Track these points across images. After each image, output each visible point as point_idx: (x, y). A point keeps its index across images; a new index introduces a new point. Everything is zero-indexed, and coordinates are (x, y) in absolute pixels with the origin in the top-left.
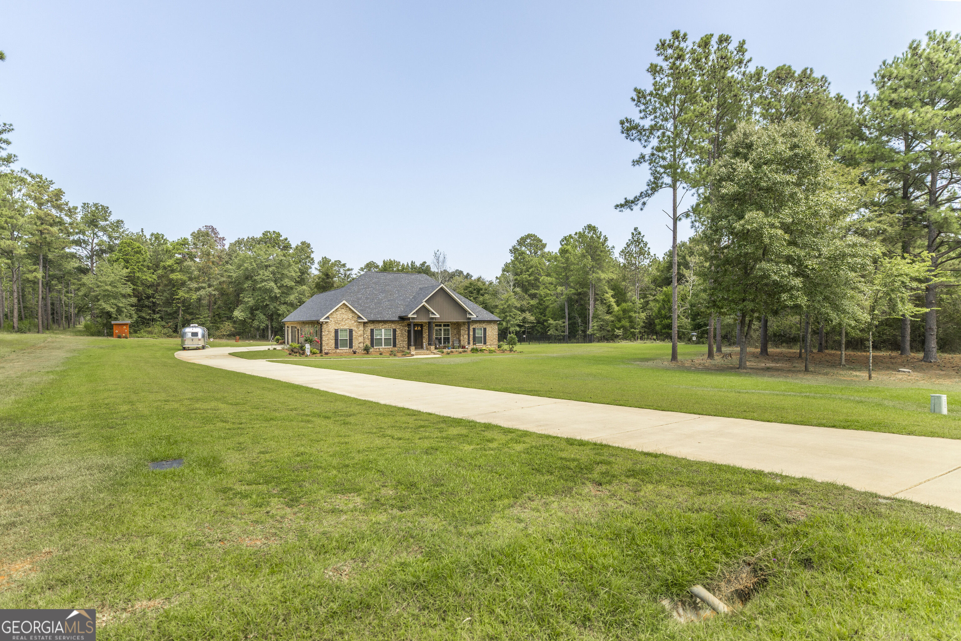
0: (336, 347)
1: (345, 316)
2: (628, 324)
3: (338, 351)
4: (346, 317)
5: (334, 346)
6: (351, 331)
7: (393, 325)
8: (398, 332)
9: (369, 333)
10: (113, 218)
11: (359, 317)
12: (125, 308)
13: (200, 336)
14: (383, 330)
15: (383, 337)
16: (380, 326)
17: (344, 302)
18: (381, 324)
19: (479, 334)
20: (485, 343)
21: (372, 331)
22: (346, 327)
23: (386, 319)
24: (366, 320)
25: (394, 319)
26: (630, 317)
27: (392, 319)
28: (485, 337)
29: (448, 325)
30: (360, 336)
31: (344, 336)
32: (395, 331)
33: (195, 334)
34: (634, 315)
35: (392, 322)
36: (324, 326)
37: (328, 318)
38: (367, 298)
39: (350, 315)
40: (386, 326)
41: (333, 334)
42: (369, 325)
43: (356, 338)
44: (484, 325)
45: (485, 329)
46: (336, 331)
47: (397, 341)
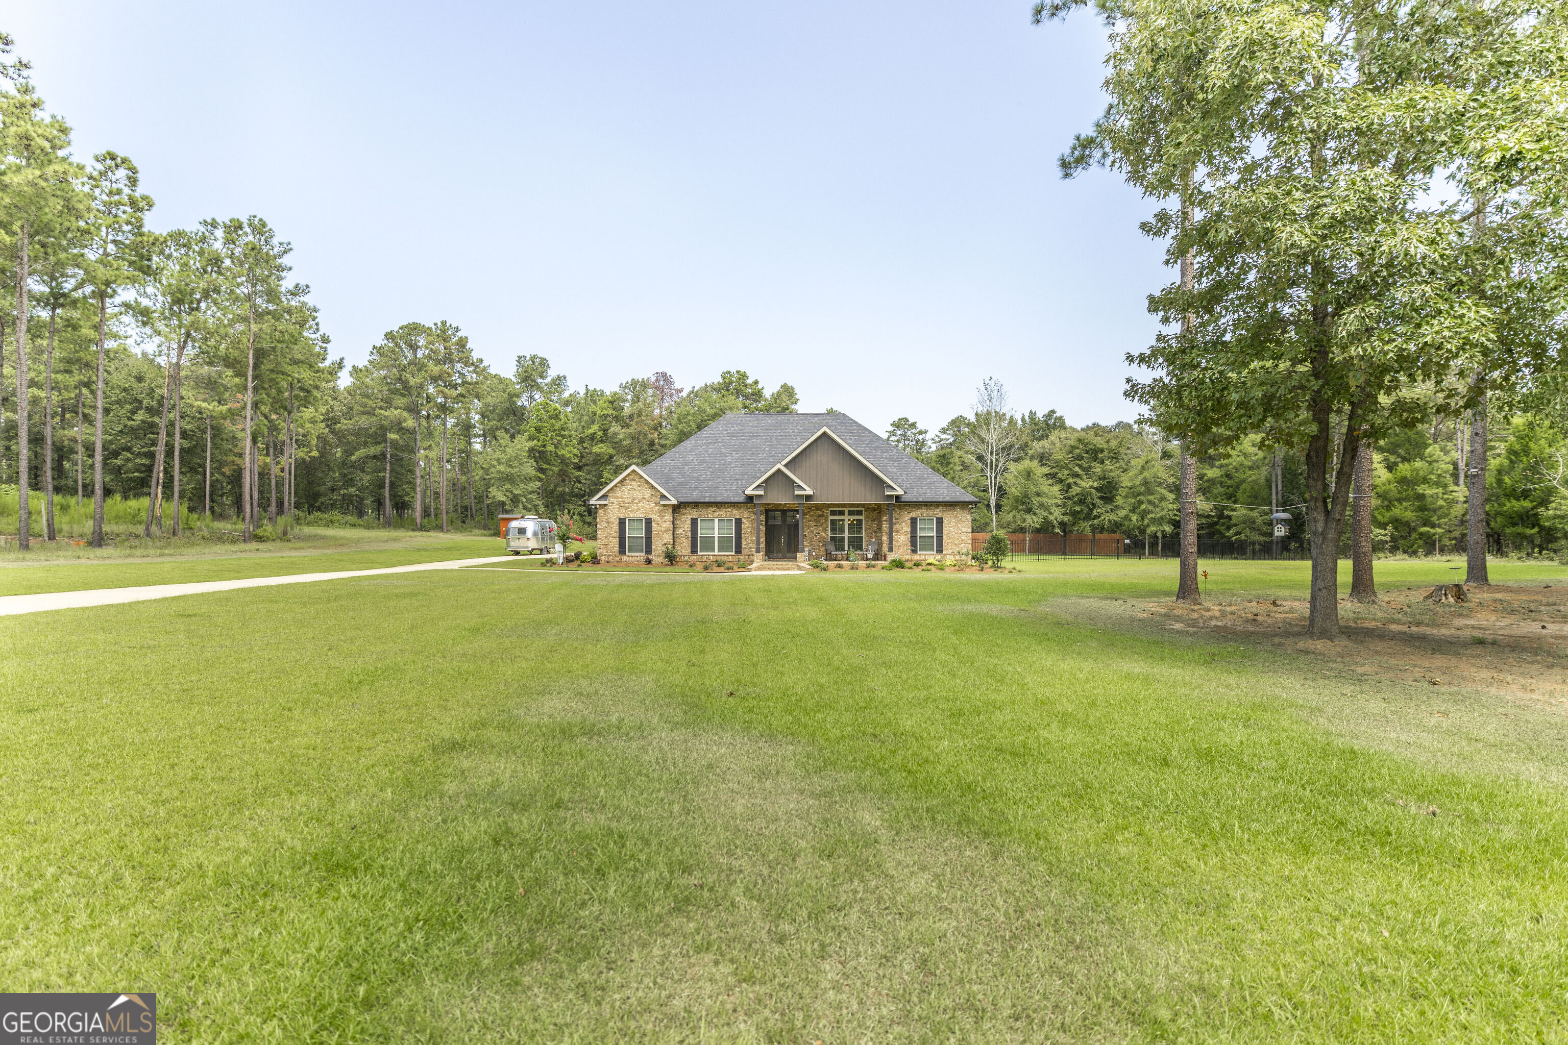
0: (622, 551)
1: (638, 495)
2: (1409, 515)
3: (625, 558)
4: (640, 496)
5: (617, 549)
6: (649, 522)
7: (735, 512)
8: (746, 525)
9: (687, 526)
10: (552, 373)
11: (663, 497)
12: (525, 496)
13: (529, 533)
14: (716, 521)
15: (716, 535)
16: (710, 513)
17: (634, 467)
18: (711, 509)
19: (927, 530)
20: (940, 550)
21: (694, 522)
22: (639, 514)
23: (719, 499)
24: (674, 502)
25: (737, 499)
26: (1421, 497)
27: (732, 500)
28: (940, 537)
29: (859, 513)
30: (666, 531)
31: (635, 531)
32: (739, 522)
33: (522, 531)
34: (1428, 492)
35: (734, 505)
36: (601, 512)
37: (604, 497)
38: (703, 462)
39: (647, 493)
40: (722, 513)
41: (616, 527)
42: (689, 510)
43: (658, 536)
44: (938, 512)
45: (940, 521)
46: (622, 522)
47: (744, 542)
